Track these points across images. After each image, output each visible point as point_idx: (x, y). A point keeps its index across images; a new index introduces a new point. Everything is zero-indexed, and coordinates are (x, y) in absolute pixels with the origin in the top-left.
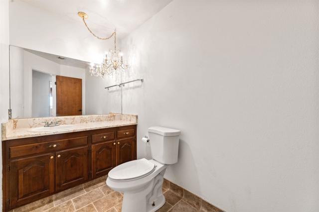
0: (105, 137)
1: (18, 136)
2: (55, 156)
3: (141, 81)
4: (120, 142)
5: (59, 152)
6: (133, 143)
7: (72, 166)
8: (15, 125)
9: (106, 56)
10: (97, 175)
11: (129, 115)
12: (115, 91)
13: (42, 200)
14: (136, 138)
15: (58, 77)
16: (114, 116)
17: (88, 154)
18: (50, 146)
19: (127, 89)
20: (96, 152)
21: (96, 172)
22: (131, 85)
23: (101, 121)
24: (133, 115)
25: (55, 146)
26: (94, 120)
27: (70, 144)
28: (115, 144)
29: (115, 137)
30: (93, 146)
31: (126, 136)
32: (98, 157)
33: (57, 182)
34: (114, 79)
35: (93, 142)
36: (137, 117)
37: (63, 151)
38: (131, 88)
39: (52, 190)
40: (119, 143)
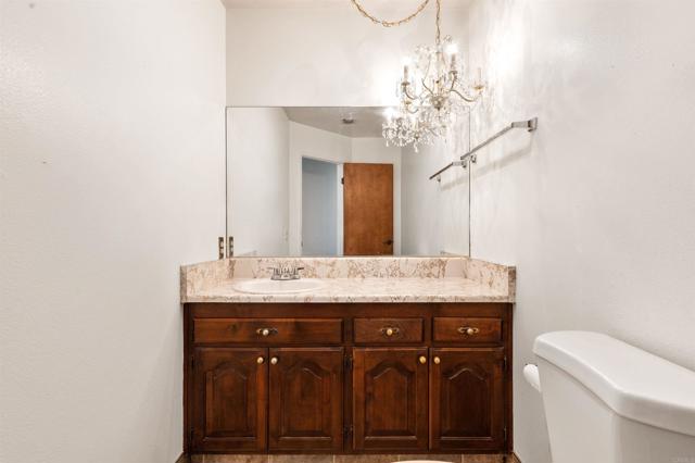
0: (390, 331)
1: (205, 298)
2: (267, 360)
3: (526, 130)
4: (442, 356)
5: (276, 350)
6: (497, 371)
7: (303, 395)
8: (232, 269)
9: (406, 71)
10: (368, 444)
11: (486, 264)
12: (453, 184)
13: (249, 457)
14: (509, 352)
15: (346, 166)
16: (442, 263)
17: (344, 373)
18: (258, 331)
19: (483, 171)
20: (366, 373)
21: (365, 435)
22: (496, 151)
23: (402, 275)
24: (498, 266)
25: (266, 332)
26: (383, 271)
27: (300, 334)
28: (423, 359)
29: (428, 335)
30: (356, 351)
31: (469, 341)
32: (370, 389)
33: (273, 427)
34: (451, 144)
35: (358, 340)
36: (513, 273)
37: (283, 349)
38: (494, 165)
39: (262, 441)
40: (437, 360)
